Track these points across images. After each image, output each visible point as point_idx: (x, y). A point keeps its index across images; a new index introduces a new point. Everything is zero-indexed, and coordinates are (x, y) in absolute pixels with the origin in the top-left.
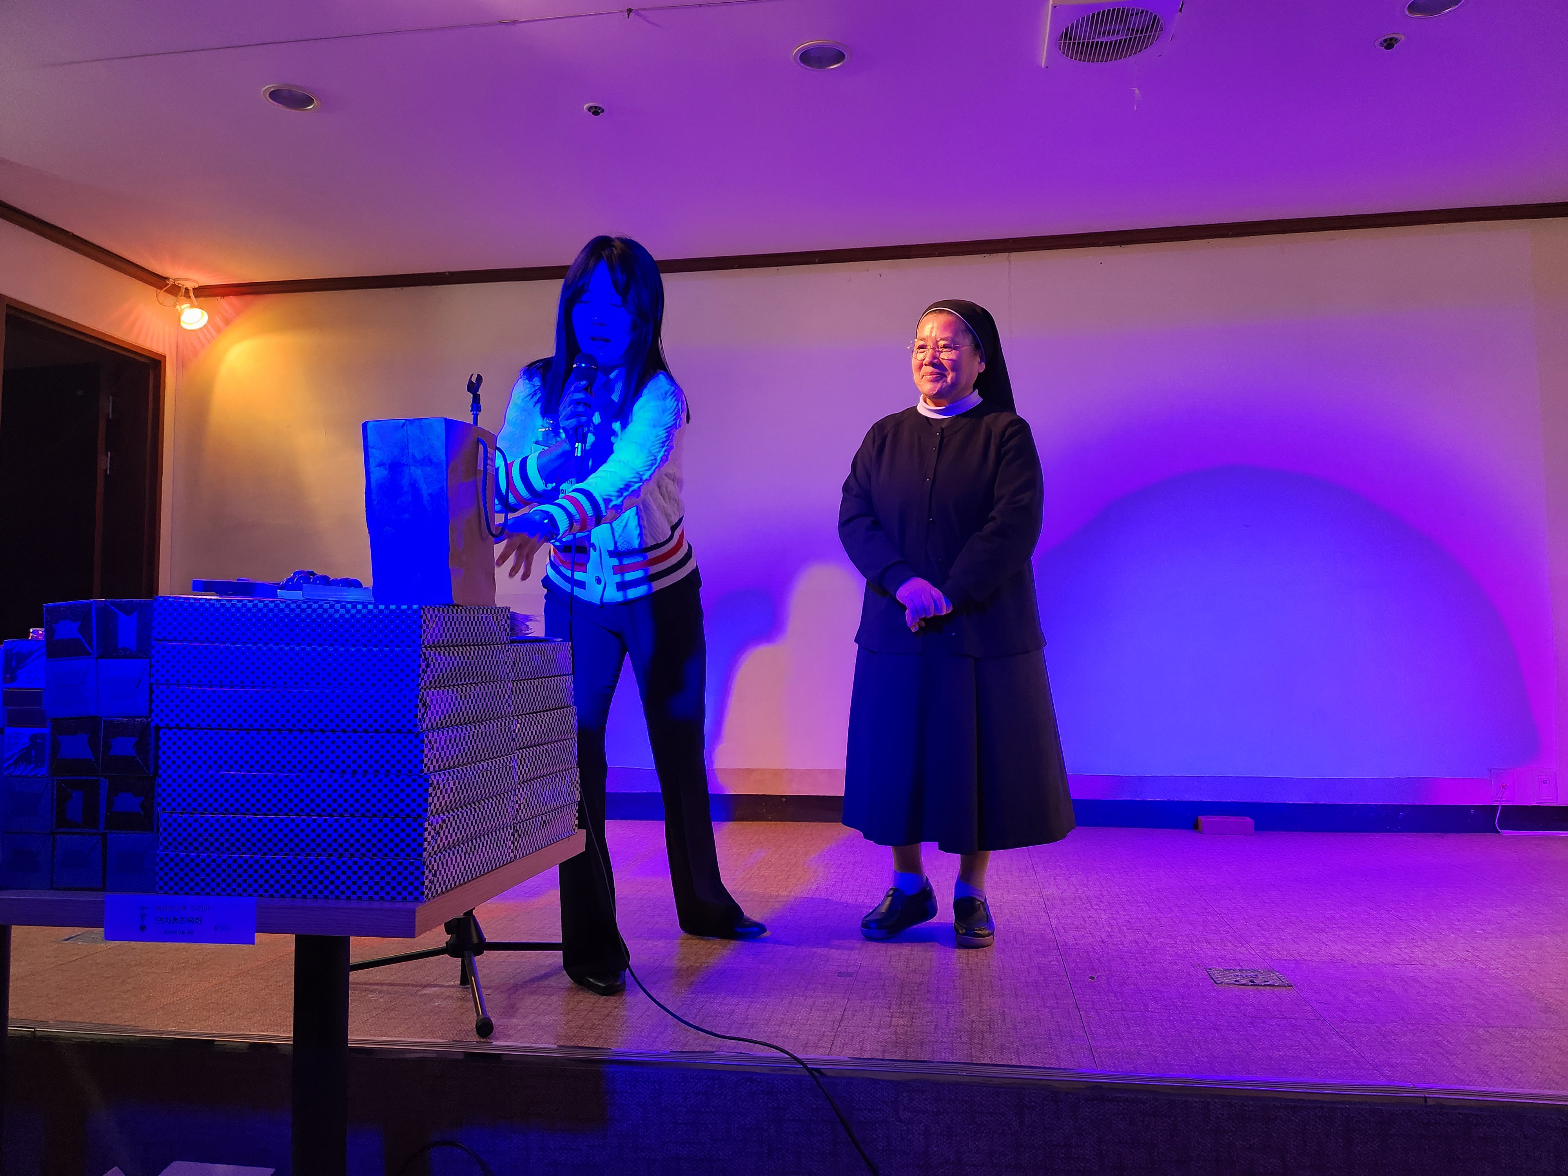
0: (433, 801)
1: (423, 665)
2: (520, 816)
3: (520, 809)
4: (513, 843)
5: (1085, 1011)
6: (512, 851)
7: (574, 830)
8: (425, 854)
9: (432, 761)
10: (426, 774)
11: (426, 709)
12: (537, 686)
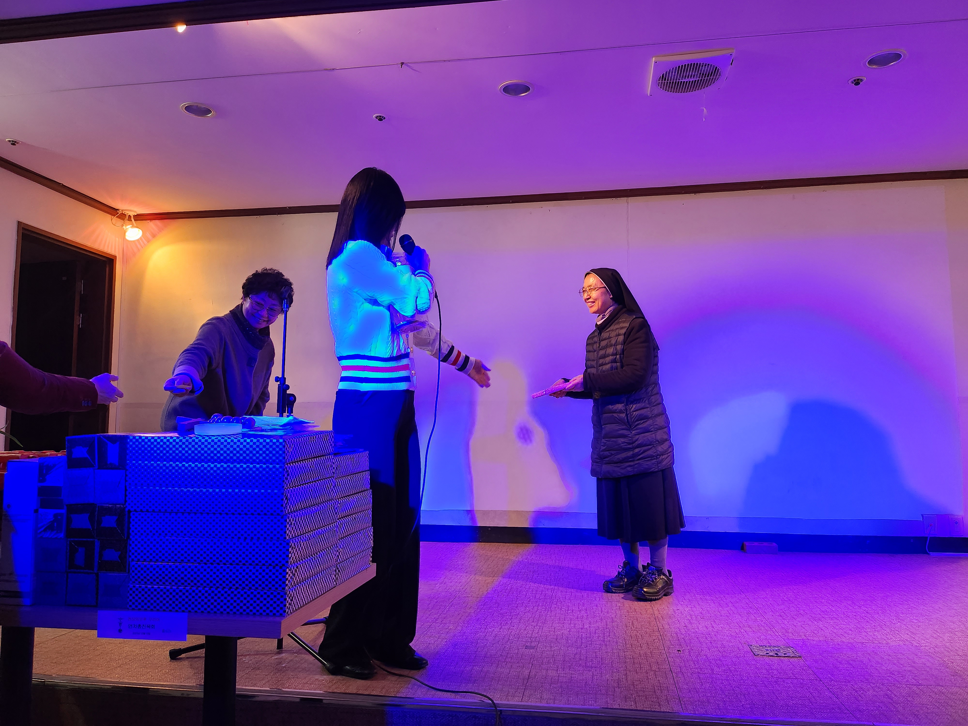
0: (292, 556)
1: (286, 475)
2: (340, 559)
3: (340, 555)
4: (335, 576)
5: (676, 673)
6: (335, 581)
7: (370, 564)
8: (287, 588)
9: (291, 532)
10: (288, 539)
11: (287, 501)
12: (349, 480)
